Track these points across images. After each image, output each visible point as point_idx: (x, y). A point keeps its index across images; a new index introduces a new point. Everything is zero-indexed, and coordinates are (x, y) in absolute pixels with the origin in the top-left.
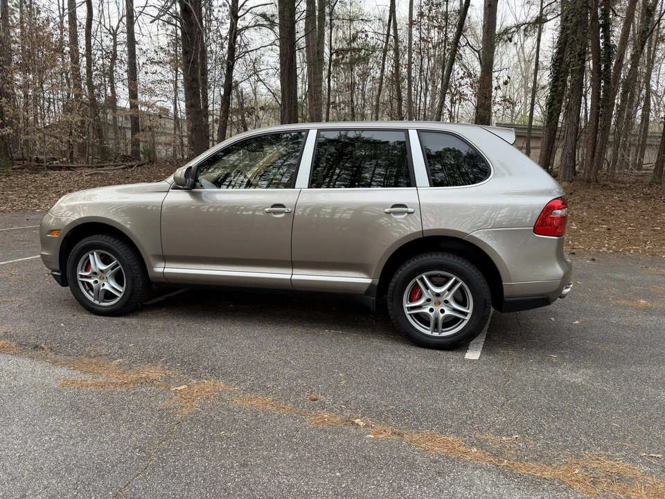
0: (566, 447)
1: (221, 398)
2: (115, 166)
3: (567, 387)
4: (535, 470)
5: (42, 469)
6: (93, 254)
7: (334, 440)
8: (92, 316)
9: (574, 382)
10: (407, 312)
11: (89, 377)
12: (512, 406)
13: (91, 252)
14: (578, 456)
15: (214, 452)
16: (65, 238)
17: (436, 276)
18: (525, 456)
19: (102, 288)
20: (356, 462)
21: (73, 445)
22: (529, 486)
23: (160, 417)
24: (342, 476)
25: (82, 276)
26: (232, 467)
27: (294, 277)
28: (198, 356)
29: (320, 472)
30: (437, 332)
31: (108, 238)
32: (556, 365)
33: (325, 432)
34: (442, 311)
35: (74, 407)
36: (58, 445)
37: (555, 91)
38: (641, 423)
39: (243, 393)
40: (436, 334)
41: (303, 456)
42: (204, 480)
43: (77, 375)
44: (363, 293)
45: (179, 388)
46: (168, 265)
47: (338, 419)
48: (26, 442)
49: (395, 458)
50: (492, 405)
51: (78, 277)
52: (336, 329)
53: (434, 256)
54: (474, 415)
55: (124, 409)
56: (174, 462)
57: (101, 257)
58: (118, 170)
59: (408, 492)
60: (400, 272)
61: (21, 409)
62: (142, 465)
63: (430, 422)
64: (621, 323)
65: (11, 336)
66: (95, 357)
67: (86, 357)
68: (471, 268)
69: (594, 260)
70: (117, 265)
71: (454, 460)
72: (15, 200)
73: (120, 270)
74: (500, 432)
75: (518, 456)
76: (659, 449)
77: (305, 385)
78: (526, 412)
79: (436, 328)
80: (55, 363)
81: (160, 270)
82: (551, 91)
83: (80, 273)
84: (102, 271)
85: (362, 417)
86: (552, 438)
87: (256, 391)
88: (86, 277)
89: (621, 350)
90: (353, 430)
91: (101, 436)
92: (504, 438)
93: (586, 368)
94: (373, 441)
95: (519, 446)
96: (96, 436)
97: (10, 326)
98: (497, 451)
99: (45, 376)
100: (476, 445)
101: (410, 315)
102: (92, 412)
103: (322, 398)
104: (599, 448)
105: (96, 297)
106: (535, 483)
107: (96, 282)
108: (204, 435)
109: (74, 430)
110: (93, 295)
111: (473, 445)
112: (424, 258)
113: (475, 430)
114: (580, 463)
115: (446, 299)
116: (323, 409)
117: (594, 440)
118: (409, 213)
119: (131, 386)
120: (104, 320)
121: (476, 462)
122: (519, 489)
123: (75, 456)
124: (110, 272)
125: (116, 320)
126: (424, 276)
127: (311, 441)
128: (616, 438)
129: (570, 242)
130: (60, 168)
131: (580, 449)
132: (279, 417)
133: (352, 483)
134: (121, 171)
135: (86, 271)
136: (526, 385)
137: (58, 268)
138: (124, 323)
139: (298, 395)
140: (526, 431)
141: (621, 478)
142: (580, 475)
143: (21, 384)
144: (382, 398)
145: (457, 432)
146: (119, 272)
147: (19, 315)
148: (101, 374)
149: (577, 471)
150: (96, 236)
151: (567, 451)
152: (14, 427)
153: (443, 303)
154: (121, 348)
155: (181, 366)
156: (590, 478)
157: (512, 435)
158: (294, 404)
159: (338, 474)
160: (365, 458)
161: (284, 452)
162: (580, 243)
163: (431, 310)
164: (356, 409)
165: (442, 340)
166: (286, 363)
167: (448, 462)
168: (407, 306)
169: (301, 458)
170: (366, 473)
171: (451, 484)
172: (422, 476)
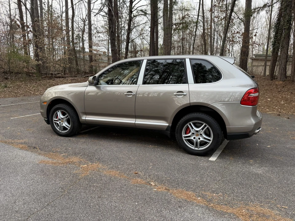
0: (242, 200)
1: (99, 171)
2: (81, 76)
3: (253, 174)
4: (225, 209)
5: (24, 193)
6: (59, 111)
7: (139, 190)
8: (59, 136)
9: (257, 173)
10: (184, 139)
11: (50, 160)
12: (223, 181)
13: (58, 111)
14: (247, 205)
15: (89, 191)
16: (49, 105)
17: (197, 123)
18: (221, 202)
19: (62, 125)
20: (145, 199)
21: (37, 185)
22: (218, 215)
23: (73, 177)
24: (138, 204)
25: (55, 120)
26: (95, 198)
27: (136, 122)
28: (95, 154)
29: (129, 202)
30: (197, 148)
31: (64, 105)
32: (251, 165)
33: (137, 186)
34: (199, 139)
35: (42, 171)
36: (32, 185)
37: (276, 39)
38: (283, 192)
39: (108, 169)
40: (196, 149)
41: (124, 196)
42: (83, 202)
43: (46, 159)
44: (165, 130)
45: (84, 166)
46: (87, 116)
47: (144, 182)
48: (21, 183)
49: (163, 199)
50: (214, 180)
51: (53, 121)
52: (155, 145)
53: (195, 114)
54: (204, 184)
55: (60, 173)
56: (73, 194)
57: (62, 113)
58: (82, 78)
59: (163, 213)
60: (181, 121)
61: (23, 170)
62: (61, 194)
63: (183, 186)
64: (291, 148)
65: (27, 143)
66: (55, 152)
67: (52, 152)
68: (212, 120)
69: (289, 118)
70: (68, 116)
71: (188, 202)
72: (41, 90)
73: (69, 118)
74: (213, 192)
75: (218, 202)
76: (288, 204)
77: (134, 167)
78: (229, 184)
79: (196, 146)
80: (40, 154)
81: (84, 118)
82: (274, 39)
83: (54, 119)
84: (62, 118)
85: (154, 182)
86: (237, 196)
87: (114, 169)
88: (56, 121)
89: (286, 160)
90: (148, 187)
91: (49, 182)
92: (214, 194)
93: (265, 167)
94: (156, 192)
95: (220, 198)
96: (47, 182)
97: (27, 139)
98: (209, 199)
99: (35, 159)
100: (201, 197)
101: (185, 140)
102: (48, 173)
103: (140, 173)
104: (258, 202)
105: (60, 129)
106: (222, 214)
107: (60, 123)
108: (88, 185)
109: (40, 179)
110: (59, 128)
111: (199, 196)
112: (191, 115)
113: (202, 190)
114: (246, 207)
115: (201, 133)
116: (139, 177)
117: (257, 198)
118: (184, 95)
119: (65, 164)
120: (62, 138)
121: (198, 203)
122: (213, 216)
123: (37, 189)
124: (65, 119)
125: (67, 139)
126: (191, 123)
127: (130, 190)
128: (268, 198)
129: (279, 110)
130: (60, 77)
131: (248, 202)
132: (120, 179)
133: (141, 208)
134: (84, 78)
135: (56, 118)
136: (233, 173)
137: (46, 117)
138: (70, 140)
139: (130, 171)
140: (226, 192)
141: (264, 215)
142: (245, 213)
143: (25, 161)
144: (165, 175)
145: (194, 191)
146: (69, 119)
147: (31, 135)
148: (55, 159)
149: (244, 211)
150: (60, 104)
151: (242, 202)
152: (18, 177)
153: (200, 135)
154: (66, 149)
155: (87, 157)
156: (249, 214)
157: (219, 193)
158: (127, 174)
159: (136, 204)
160: (150, 198)
161: (117, 193)
162: (284, 110)
163: (194, 138)
164: (153, 178)
165: (199, 152)
166: (130, 158)
167: (185, 203)
168: (184, 136)
169: (123, 196)
170: (148, 204)
171: (183, 211)
172: (172, 207)
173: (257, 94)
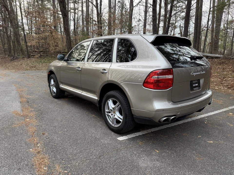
3: (131, 165)
9: (139, 165)
13: (52, 79)
27: (82, 94)
28: (47, 113)
32: (149, 155)
39: (35, 126)
40: (113, 125)
43: (19, 110)
44: (96, 103)
45: (27, 120)
47: (36, 141)
51: (50, 86)
63: (54, 154)
66: (31, 107)
74: (65, 167)
77: (51, 129)
78: (90, 166)
80: (23, 106)
81: (61, 86)
85: (42, 144)
87: (38, 126)
93: (162, 162)
100: (49, 167)
101: (107, 115)
103: (46, 134)
107: (52, 87)
116: (39, 137)
118: (106, 73)
124: (54, 85)
126: (110, 100)
132: (27, 135)
139: (43, 131)
144: (59, 141)
153: (115, 113)
154: (39, 106)
158: (37, 133)
163: (112, 114)
164: (46, 141)
166: (61, 122)
168: (106, 111)
173: (170, 77)
